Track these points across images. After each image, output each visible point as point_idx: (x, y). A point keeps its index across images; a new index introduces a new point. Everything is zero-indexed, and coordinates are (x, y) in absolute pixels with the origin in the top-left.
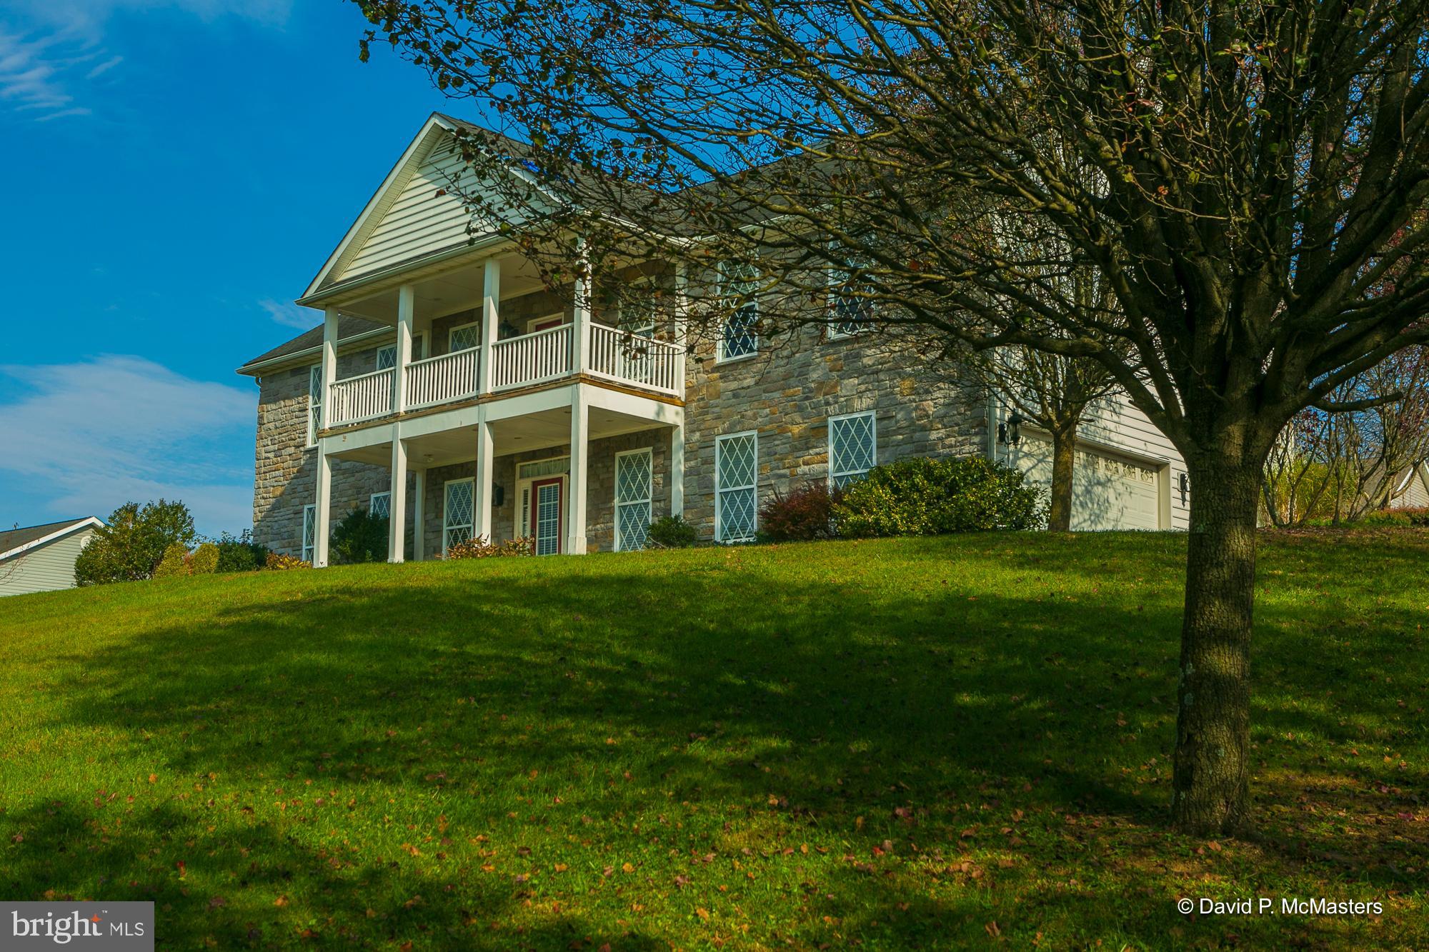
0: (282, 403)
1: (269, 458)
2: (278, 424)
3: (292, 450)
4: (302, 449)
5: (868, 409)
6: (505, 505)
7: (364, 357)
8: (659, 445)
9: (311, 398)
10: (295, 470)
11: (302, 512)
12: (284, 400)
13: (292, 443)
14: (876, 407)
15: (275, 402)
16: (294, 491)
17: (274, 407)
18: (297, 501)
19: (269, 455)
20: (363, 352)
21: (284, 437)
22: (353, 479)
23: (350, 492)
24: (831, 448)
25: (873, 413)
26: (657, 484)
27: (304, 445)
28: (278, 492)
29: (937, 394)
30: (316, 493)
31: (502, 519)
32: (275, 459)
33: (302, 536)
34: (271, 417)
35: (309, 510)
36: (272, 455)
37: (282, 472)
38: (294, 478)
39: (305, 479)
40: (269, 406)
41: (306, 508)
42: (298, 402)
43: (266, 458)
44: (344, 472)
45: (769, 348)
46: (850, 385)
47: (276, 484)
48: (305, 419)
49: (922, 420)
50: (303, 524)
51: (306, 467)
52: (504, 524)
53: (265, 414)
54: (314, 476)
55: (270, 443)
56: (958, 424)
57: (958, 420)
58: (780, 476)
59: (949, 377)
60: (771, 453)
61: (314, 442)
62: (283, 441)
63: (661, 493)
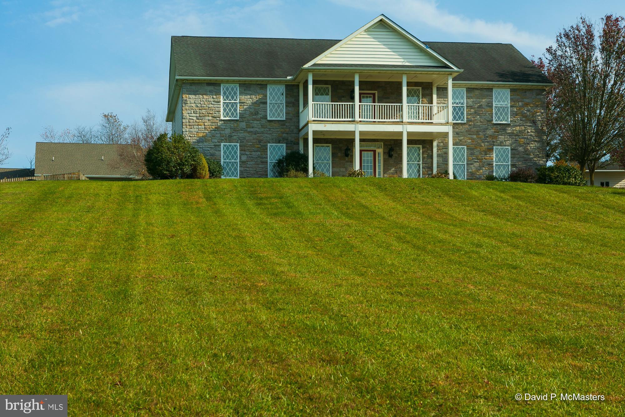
0: (201, 96)
1: (193, 119)
2: (199, 105)
3: (210, 118)
4: (218, 119)
5: (508, 146)
6: (349, 157)
7: (260, 87)
8: (425, 145)
9: (222, 97)
10: (214, 127)
11: (220, 145)
13: (210, 115)
14: (511, 145)
15: (195, 95)
16: (213, 136)
17: (193, 96)
18: (216, 141)
19: (193, 118)
20: (258, 84)
21: (204, 111)
22: (256, 136)
23: (255, 141)
24: (494, 155)
25: (509, 148)
26: (423, 158)
27: (219, 117)
28: (201, 135)
29: (531, 145)
30: (230, 139)
31: (347, 162)
32: (198, 121)
33: (220, 156)
34: (192, 101)
35: (225, 145)
36: (195, 118)
37: (203, 127)
38: (213, 130)
39: (221, 132)
40: (191, 96)
41: (222, 144)
42: (213, 98)
43: (189, 119)
44: (249, 132)
45: (471, 121)
46: (501, 138)
47: (199, 131)
48: (218, 106)
49: (527, 152)
50: (220, 151)
51: (222, 127)
52: (349, 163)
53: (188, 99)
54: (228, 131)
55: (192, 112)
56: (538, 155)
57: (538, 153)
58: (476, 162)
59: (536, 141)
60: (472, 154)
61: (225, 117)
62: (202, 113)
63: (426, 161)
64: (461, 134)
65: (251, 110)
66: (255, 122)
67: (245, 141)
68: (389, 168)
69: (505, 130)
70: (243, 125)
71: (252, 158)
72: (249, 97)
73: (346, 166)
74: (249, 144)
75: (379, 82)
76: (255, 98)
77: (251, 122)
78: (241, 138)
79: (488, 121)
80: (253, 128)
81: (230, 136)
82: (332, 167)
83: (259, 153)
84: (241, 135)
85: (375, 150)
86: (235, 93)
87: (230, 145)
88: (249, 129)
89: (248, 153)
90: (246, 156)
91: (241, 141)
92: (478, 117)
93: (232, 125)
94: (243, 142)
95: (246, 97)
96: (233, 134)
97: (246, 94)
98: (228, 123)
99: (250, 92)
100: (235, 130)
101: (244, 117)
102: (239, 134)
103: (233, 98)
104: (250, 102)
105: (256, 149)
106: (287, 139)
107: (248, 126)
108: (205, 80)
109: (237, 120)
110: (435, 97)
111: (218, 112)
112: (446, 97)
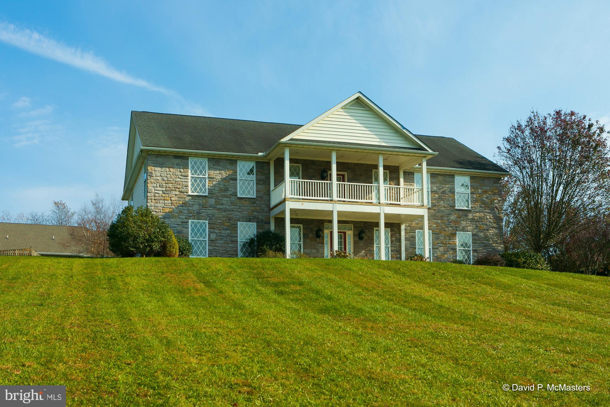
0: (168, 169)
1: (159, 193)
2: (166, 179)
3: (178, 193)
4: (186, 194)
6: (320, 238)
7: (229, 162)
8: (394, 228)
9: (190, 171)
10: (181, 202)
11: (188, 222)
12: (169, 168)
13: (177, 189)
14: (472, 231)
15: (161, 167)
16: (181, 212)
17: (159, 169)
18: (184, 217)
19: (158, 192)
20: (228, 160)
21: (170, 185)
22: (225, 213)
23: (224, 219)
24: (457, 240)
25: (471, 233)
26: (392, 241)
27: (187, 192)
28: (167, 210)
29: (490, 231)
30: (198, 215)
31: (318, 243)
32: (164, 195)
33: (188, 234)
34: (158, 174)
35: (193, 222)
36: (161, 192)
37: (170, 202)
38: (181, 206)
39: (189, 208)
40: (156, 169)
41: (190, 221)
42: (180, 172)
43: (155, 193)
44: (218, 209)
45: (435, 206)
46: (464, 223)
47: (165, 206)
48: (186, 180)
49: (486, 238)
50: (188, 228)
51: (190, 203)
52: (320, 245)
53: (153, 172)
54: (196, 208)
55: (158, 186)
56: (496, 241)
57: (496, 239)
58: (441, 246)
59: (494, 227)
60: (437, 238)
61: (193, 192)
62: (169, 187)
63: (394, 244)
65: (220, 186)
66: (225, 199)
67: (214, 218)
68: (359, 250)
69: (466, 216)
70: (212, 201)
71: (222, 236)
72: (218, 172)
73: (317, 247)
74: (219, 221)
75: (349, 163)
76: (225, 174)
77: (221, 198)
78: (210, 216)
79: (451, 206)
80: (222, 204)
81: (199, 213)
82: (304, 248)
83: (229, 231)
84: (210, 211)
85: (345, 232)
86: (204, 168)
87: (198, 223)
88: (218, 207)
89: (217, 231)
90: (215, 234)
91: (210, 218)
92: (442, 202)
93: (201, 201)
94: (212, 219)
95: (215, 172)
96: (202, 211)
97: (216, 169)
98: (197, 198)
99: (220, 168)
100: (204, 206)
101: (213, 193)
102: (207, 211)
103: (201, 172)
104: (219, 178)
105: (225, 227)
106: (258, 218)
107: (217, 203)
108: (172, 152)
109: (206, 196)
110: (402, 180)
111: (186, 186)
112: (412, 181)
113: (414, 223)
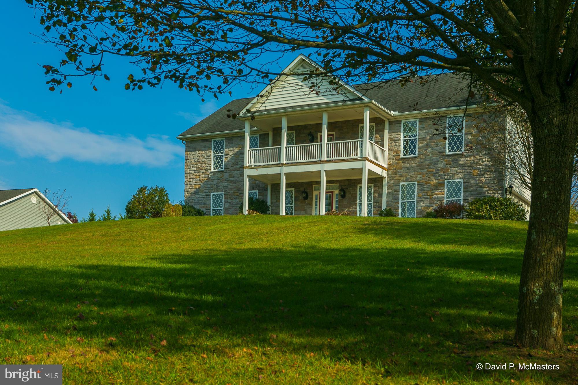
0: (198, 152)
1: (192, 173)
2: (196, 160)
3: (204, 171)
4: (209, 171)
5: (461, 179)
6: (309, 199)
7: (239, 138)
8: (376, 183)
9: (212, 151)
10: (206, 179)
11: (210, 195)
12: (199, 151)
13: (204, 168)
14: (464, 178)
15: (194, 151)
16: (206, 187)
17: (193, 153)
18: (207, 191)
19: (192, 172)
20: (239, 137)
21: (199, 165)
22: (236, 184)
23: (234, 189)
24: (446, 190)
25: (462, 180)
26: (375, 197)
27: (210, 170)
28: (197, 187)
29: (486, 176)
30: (217, 188)
31: (307, 204)
32: (195, 174)
33: (210, 205)
34: (192, 157)
35: (214, 195)
36: (193, 172)
37: (199, 179)
38: (206, 182)
39: (211, 183)
40: (191, 153)
41: (212, 194)
42: (206, 153)
43: (190, 173)
44: (231, 181)
45: (422, 154)
46: (454, 170)
47: (196, 183)
48: (210, 160)
49: (479, 185)
50: (210, 200)
51: (211, 178)
52: (308, 206)
53: (189, 156)
54: (216, 182)
55: (192, 167)
56: (493, 187)
57: (493, 185)
58: (426, 198)
59: (491, 171)
60: (422, 190)
61: (215, 169)
62: (199, 167)
63: (377, 200)
64: (411, 169)
65: (233, 161)
66: (236, 172)
67: (228, 190)
68: (343, 208)
69: (457, 161)
70: (226, 175)
71: (233, 205)
72: (232, 149)
73: (305, 209)
74: (231, 192)
75: (336, 122)
76: (236, 150)
77: (233, 172)
78: (225, 188)
79: (440, 153)
80: (234, 177)
81: (218, 186)
82: (295, 211)
83: (238, 200)
84: (225, 184)
85: (333, 192)
86: (222, 147)
87: (217, 195)
88: (231, 179)
89: (229, 201)
90: (228, 204)
91: (225, 189)
92: (430, 149)
93: (219, 176)
94: (226, 191)
95: (229, 149)
96: (219, 184)
97: (229, 147)
98: (216, 174)
99: (233, 145)
100: (221, 180)
101: (228, 168)
102: (223, 184)
103: (220, 151)
104: (232, 154)
105: (235, 197)
106: (259, 186)
107: (231, 176)
108: (199, 137)
109: (222, 171)
110: (386, 132)
111: (209, 165)
112: (398, 131)
113: (397, 176)
